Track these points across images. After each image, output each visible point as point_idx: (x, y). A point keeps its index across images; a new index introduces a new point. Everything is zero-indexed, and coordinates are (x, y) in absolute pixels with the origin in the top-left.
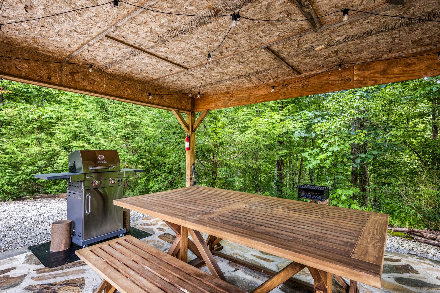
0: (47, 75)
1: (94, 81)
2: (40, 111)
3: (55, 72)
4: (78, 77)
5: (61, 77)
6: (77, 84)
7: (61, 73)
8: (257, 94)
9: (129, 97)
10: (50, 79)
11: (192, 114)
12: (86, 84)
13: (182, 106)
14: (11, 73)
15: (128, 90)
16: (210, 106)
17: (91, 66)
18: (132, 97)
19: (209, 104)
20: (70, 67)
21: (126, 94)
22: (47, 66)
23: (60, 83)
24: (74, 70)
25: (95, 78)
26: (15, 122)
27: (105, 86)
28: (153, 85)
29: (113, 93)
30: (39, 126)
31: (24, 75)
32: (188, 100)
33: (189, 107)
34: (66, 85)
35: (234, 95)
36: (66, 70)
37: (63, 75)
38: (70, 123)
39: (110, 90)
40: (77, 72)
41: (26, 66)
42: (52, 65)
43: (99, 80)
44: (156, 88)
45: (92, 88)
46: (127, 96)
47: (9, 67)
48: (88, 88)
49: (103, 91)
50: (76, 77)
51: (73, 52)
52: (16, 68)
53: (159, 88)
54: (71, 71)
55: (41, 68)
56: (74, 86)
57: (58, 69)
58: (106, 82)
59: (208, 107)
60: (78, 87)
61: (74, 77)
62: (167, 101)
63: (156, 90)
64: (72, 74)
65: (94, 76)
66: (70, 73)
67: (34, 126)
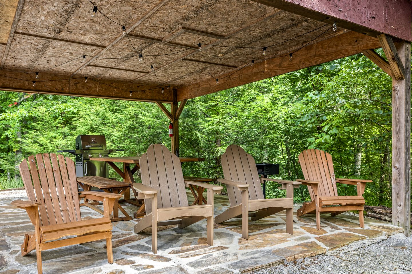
0: (61, 88)
1: (90, 87)
2: (63, 106)
3: (65, 85)
4: (79, 86)
5: (69, 88)
6: (79, 91)
7: (69, 85)
8: (214, 85)
9: (116, 95)
10: (63, 90)
11: (174, 104)
12: (85, 90)
13: (163, 98)
14: (43, 90)
15: (115, 90)
16: (187, 96)
17: (86, 78)
18: (118, 95)
19: (185, 94)
20: (74, 80)
21: (114, 94)
22: (61, 82)
23: (69, 91)
24: (77, 82)
25: (90, 85)
26: (46, 119)
27: (97, 89)
28: (136, 83)
29: (103, 94)
30: (64, 120)
31: (49, 89)
32: (170, 92)
33: (171, 97)
34: (72, 92)
35: (201, 85)
36: (72, 82)
37: (70, 86)
38: (87, 117)
39: (101, 92)
40: (79, 83)
41: (50, 84)
42: (63, 81)
43: (93, 86)
44: (139, 85)
45: (88, 92)
46: (114, 95)
47: (42, 86)
48: (87, 92)
49: (96, 94)
50: (78, 86)
51: (74, 72)
52: (45, 86)
53: (141, 85)
54: (75, 82)
55: (58, 84)
56: (77, 93)
57: (67, 83)
58: (98, 86)
59: (185, 97)
60: (80, 93)
61: (77, 86)
62: (149, 94)
63: (138, 87)
64: (76, 84)
65: (90, 83)
66: (74, 84)
67: (60, 121)
